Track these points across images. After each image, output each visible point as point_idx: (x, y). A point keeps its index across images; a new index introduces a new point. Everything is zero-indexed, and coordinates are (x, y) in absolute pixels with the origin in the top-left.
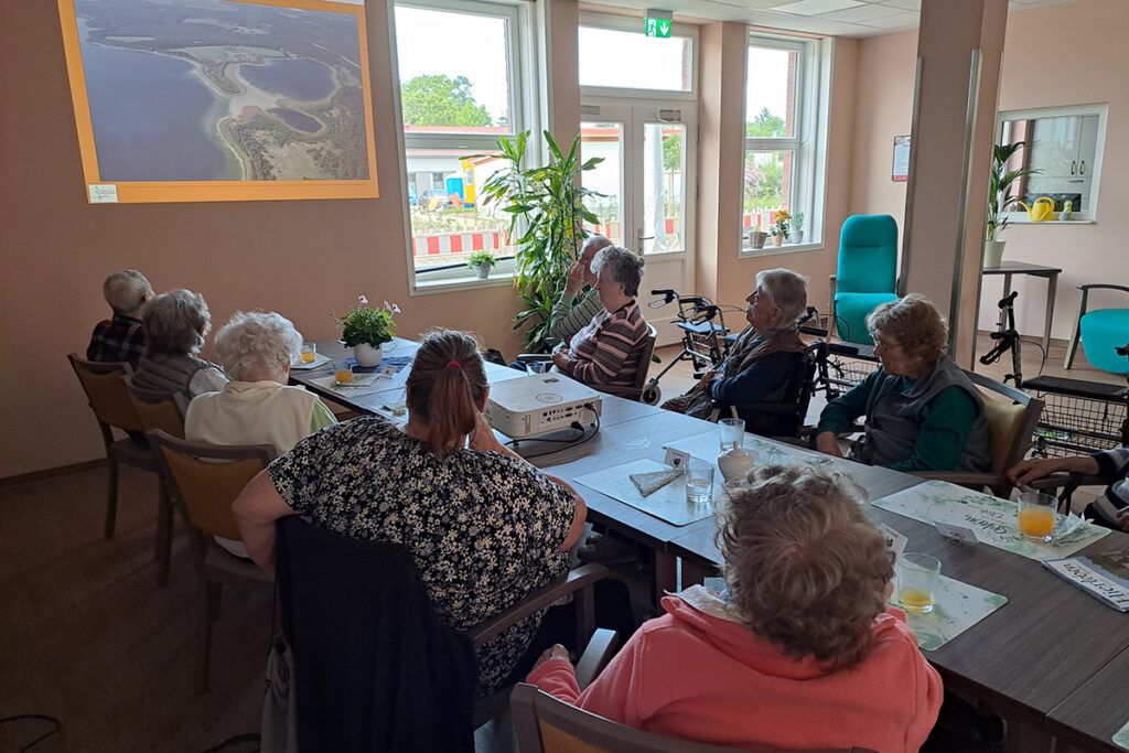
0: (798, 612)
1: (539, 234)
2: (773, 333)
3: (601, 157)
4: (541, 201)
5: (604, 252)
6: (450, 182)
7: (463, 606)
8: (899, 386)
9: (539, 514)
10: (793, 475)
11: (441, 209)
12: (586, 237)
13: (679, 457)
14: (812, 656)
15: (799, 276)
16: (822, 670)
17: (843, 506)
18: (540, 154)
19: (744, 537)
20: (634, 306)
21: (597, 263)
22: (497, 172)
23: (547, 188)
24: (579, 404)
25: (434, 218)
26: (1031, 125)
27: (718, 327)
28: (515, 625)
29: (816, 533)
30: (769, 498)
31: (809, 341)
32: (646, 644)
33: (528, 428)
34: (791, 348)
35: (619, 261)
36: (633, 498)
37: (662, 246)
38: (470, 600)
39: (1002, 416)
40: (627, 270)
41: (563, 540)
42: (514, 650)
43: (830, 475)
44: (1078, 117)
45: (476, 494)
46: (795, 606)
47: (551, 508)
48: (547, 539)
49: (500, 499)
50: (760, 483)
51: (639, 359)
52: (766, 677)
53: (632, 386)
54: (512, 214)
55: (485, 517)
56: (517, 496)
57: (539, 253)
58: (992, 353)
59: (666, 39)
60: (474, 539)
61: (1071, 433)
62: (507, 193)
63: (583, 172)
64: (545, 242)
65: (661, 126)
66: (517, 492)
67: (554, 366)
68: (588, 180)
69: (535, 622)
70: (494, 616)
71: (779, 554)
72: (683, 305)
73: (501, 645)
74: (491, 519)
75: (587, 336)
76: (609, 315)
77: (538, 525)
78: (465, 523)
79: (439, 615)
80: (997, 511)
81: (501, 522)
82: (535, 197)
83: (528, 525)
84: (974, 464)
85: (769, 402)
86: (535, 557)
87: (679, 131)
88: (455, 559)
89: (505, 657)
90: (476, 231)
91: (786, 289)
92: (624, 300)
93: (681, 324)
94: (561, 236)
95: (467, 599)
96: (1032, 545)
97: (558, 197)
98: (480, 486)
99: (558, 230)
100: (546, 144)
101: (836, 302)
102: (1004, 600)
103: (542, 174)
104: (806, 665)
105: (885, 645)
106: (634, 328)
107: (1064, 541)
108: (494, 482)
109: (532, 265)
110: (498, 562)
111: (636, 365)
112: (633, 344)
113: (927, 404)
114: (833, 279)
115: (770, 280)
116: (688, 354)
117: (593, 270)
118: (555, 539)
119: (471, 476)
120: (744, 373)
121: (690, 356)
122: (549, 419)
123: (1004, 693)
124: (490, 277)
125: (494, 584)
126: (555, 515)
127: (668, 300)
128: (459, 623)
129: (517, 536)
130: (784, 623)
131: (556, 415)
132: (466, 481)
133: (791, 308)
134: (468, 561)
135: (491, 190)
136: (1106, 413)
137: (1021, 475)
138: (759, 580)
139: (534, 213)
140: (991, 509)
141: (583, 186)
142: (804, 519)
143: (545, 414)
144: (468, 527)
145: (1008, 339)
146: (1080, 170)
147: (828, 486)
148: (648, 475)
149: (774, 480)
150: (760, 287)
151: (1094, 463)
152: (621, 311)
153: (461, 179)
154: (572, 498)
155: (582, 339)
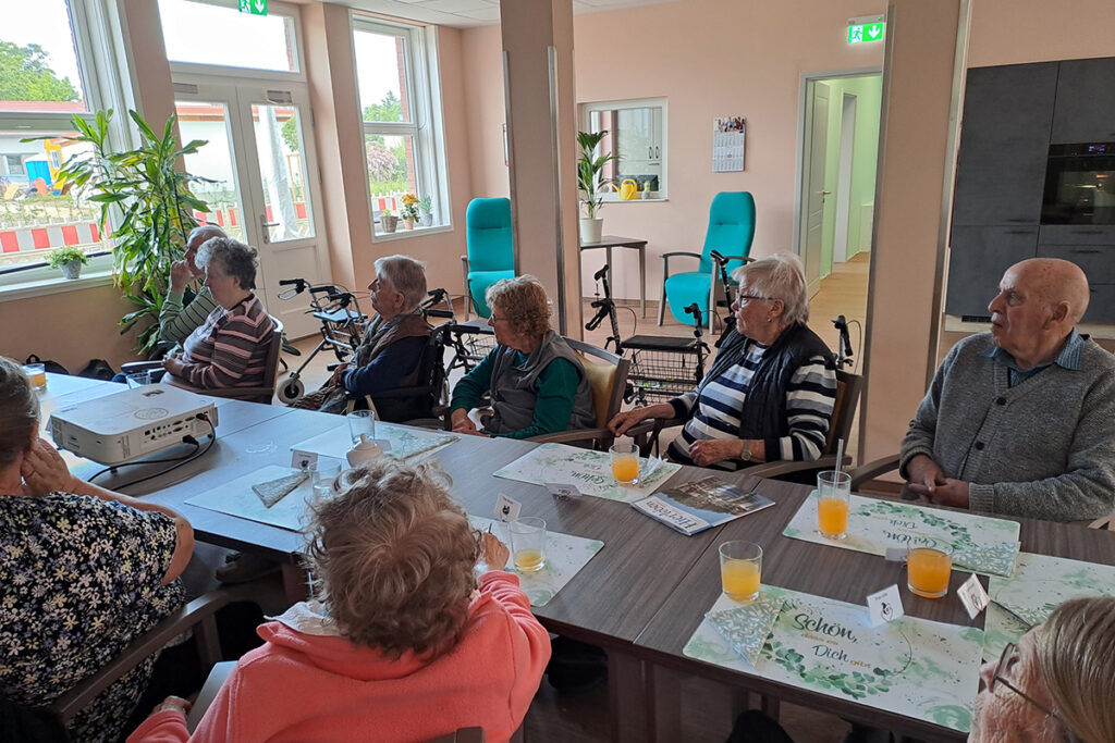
0: (393, 613)
1: (139, 225)
2: (399, 319)
3: (204, 139)
4: (136, 188)
5: (209, 246)
6: (31, 166)
7: (39, 678)
8: (516, 360)
9: (126, 553)
10: (378, 476)
11: (22, 198)
12: (196, 225)
13: (306, 459)
14: (410, 651)
15: (416, 261)
16: (422, 661)
17: (427, 497)
18: (129, 137)
19: (331, 549)
20: (253, 301)
21: (202, 257)
22: (74, 156)
23: (142, 173)
24: (188, 416)
25: (13, 209)
26: (615, 114)
27: (354, 314)
28: (119, 681)
29: (403, 529)
30: (354, 504)
31: (437, 323)
32: (241, 681)
33: (126, 451)
34: (418, 332)
35: (228, 253)
36: (256, 510)
37: (294, 233)
38: (49, 670)
39: (600, 377)
40: (239, 263)
41: (164, 573)
42: (120, 709)
43: (414, 468)
44: (649, 108)
45: (36, 548)
46: (389, 607)
47: (142, 543)
48: (141, 580)
49: (70, 547)
50: (346, 487)
51: (266, 356)
52: (368, 683)
53: (261, 386)
54: (102, 203)
55: (51, 573)
56: (93, 540)
57: (142, 246)
58: (594, 320)
59: (262, 17)
60: (41, 601)
61: (661, 381)
62: (90, 180)
63: (185, 156)
64: (147, 234)
65: (273, 108)
66: (93, 536)
67: (167, 374)
68: (192, 163)
69: (144, 672)
70: (86, 679)
71: (367, 559)
72: (316, 294)
73: (100, 708)
74: (60, 574)
75: (202, 337)
76: (226, 312)
77: (127, 566)
78: (25, 585)
79: (8, 696)
80: (597, 464)
81: (75, 574)
82: (128, 184)
83: (113, 570)
84: (583, 422)
85: (403, 387)
86: (128, 602)
87: (292, 112)
88: (18, 628)
89: (110, 720)
90: (66, 222)
91: (405, 276)
92: (240, 294)
93: (316, 314)
94: (166, 227)
95: (44, 670)
96: (624, 489)
97: (156, 184)
98: (39, 538)
99: (162, 220)
100: (134, 126)
101: (469, 281)
102: (602, 544)
103: (133, 159)
104: (406, 661)
105: (480, 622)
106: (256, 324)
107: (646, 482)
108: (60, 531)
109: (135, 260)
110: (78, 619)
111: (263, 364)
112: (257, 341)
113: (539, 376)
114: (465, 260)
115: (388, 267)
116: (328, 343)
117: (199, 266)
118: (153, 576)
119: (25, 528)
120: (375, 361)
121: (331, 346)
122: (153, 438)
123: (601, 631)
124: (82, 277)
125: (78, 645)
126: (149, 550)
127: (300, 289)
128: (39, 698)
129: (100, 585)
130: (380, 627)
131: (162, 431)
132: (19, 536)
133: (412, 293)
134: (36, 627)
135: (69, 176)
136: (684, 362)
137: (618, 426)
138: (350, 591)
139: (129, 202)
140: (592, 462)
141: (188, 170)
142: (389, 518)
143: (147, 433)
144: (30, 588)
145: (606, 307)
146: (655, 154)
147: (411, 481)
148: (273, 482)
149: (360, 483)
150: (380, 275)
151: (672, 408)
152: (238, 307)
153: (45, 162)
154: (170, 523)
155: (197, 341)
